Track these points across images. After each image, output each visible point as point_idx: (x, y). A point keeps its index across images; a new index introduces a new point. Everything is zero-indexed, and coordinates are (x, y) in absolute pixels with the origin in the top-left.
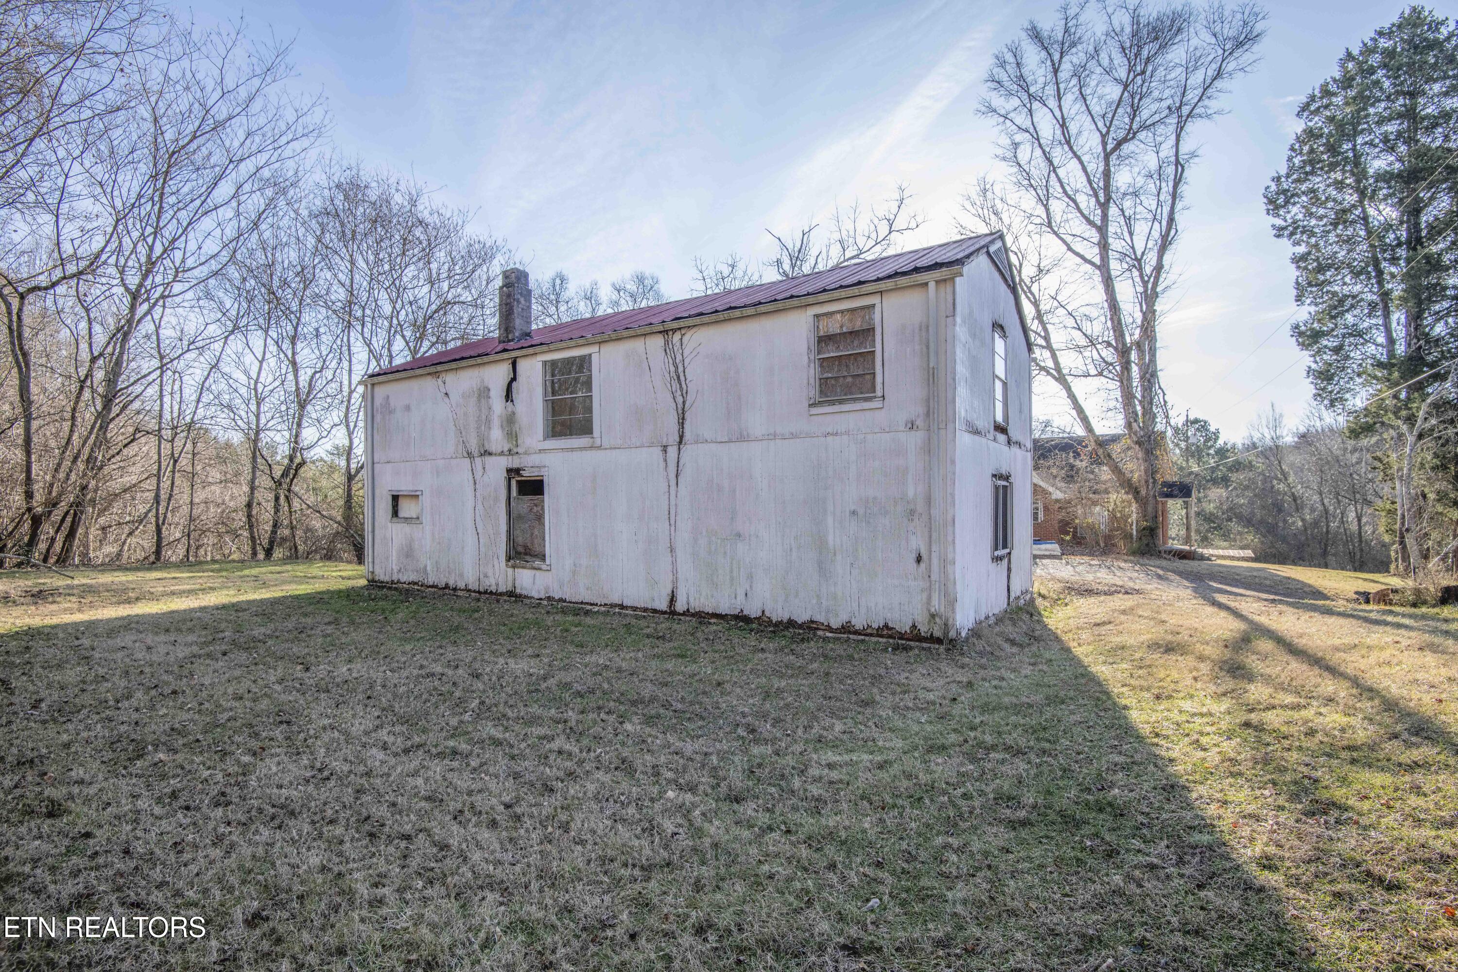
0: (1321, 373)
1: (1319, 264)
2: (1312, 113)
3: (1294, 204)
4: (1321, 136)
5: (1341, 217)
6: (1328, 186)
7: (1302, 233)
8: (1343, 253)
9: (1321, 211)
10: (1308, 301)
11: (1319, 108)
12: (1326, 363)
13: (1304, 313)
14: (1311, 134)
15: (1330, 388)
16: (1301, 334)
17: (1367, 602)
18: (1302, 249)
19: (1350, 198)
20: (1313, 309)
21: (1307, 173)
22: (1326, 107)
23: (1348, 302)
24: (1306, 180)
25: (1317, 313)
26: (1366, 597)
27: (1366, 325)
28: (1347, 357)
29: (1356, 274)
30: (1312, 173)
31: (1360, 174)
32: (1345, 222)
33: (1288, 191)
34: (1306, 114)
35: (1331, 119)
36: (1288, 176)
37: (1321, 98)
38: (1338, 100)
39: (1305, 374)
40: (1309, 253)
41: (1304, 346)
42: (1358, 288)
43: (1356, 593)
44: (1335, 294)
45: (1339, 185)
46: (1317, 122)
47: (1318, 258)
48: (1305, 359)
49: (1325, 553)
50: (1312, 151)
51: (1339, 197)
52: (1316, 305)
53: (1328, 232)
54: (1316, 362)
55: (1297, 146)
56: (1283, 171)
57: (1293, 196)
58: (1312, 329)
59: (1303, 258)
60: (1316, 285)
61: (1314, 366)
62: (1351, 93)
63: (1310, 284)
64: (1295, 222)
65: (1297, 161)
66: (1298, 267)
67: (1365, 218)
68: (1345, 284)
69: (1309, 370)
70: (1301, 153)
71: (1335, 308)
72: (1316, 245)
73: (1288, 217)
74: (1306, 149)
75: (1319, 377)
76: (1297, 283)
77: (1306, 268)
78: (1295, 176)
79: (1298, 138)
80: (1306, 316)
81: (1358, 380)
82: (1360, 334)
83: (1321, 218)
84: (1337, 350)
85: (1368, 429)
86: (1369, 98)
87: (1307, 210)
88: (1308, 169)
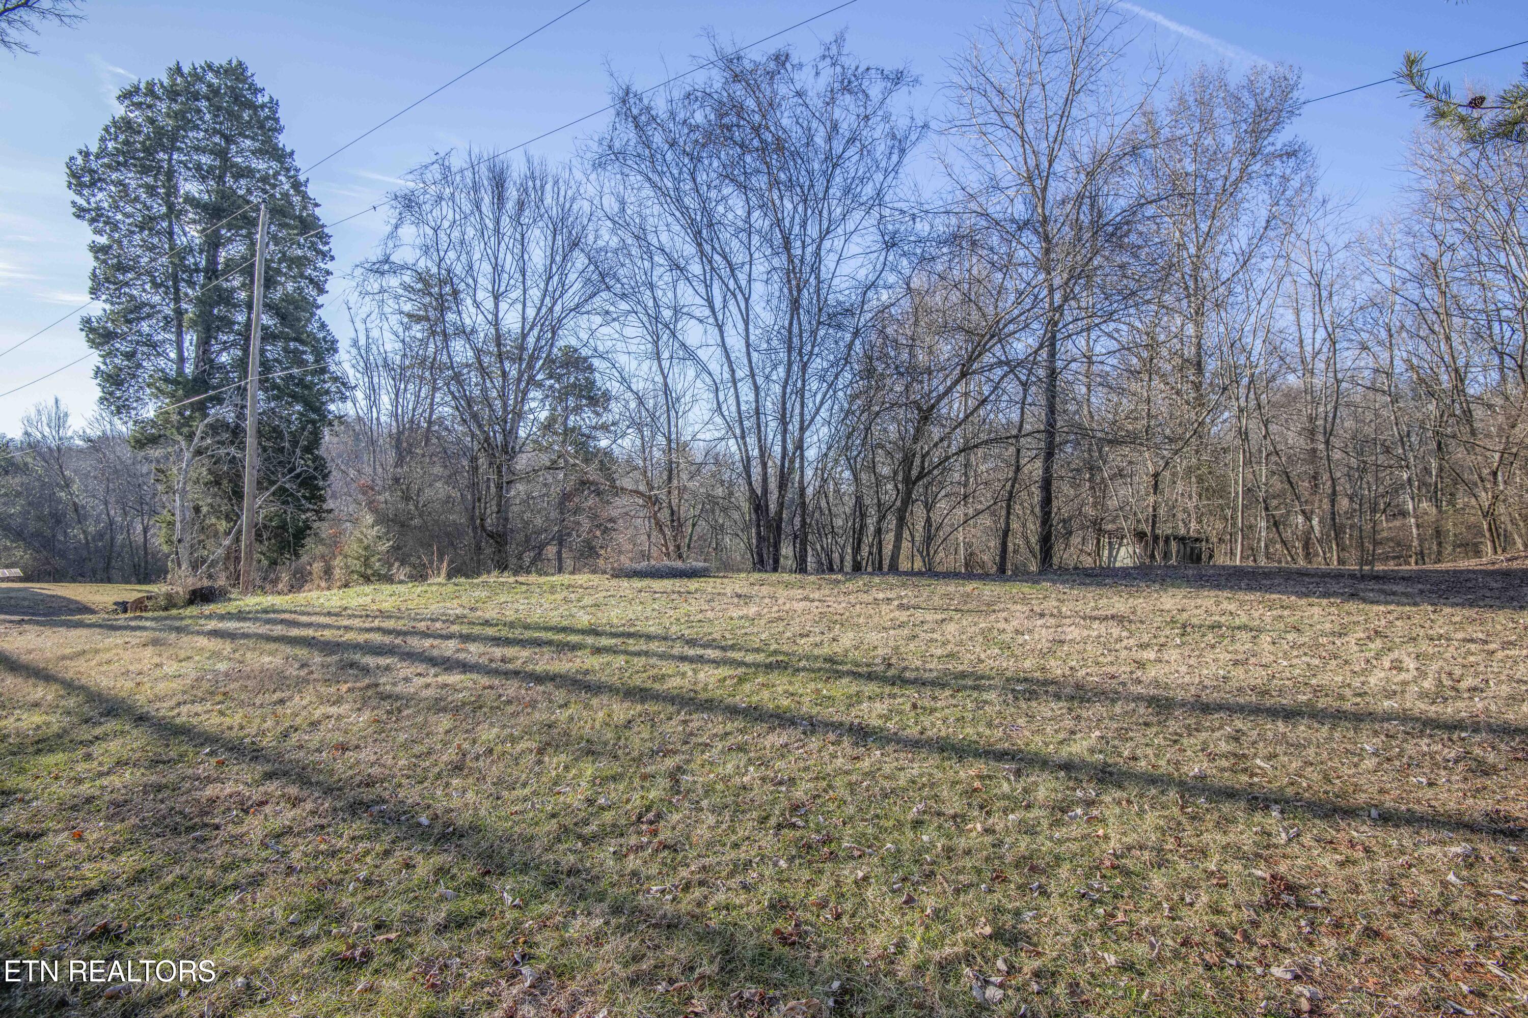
0: (109, 376)
1: (119, 263)
2: (134, 104)
3: (101, 189)
4: (139, 133)
5: (147, 223)
6: (140, 186)
7: (106, 223)
8: (146, 260)
9: (129, 209)
10: (104, 297)
11: (141, 103)
12: (116, 367)
13: (98, 308)
14: (126, 125)
15: (118, 393)
16: (92, 330)
17: (125, 611)
18: (103, 240)
19: (159, 208)
20: (108, 307)
21: (119, 163)
22: (149, 107)
23: (147, 310)
24: (117, 170)
25: (112, 311)
26: (124, 607)
27: (160, 337)
28: (139, 366)
29: (156, 285)
30: (125, 164)
31: (172, 190)
32: (150, 229)
33: (95, 172)
34: (127, 102)
35: (152, 121)
36: (98, 157)
37: (146, 95)
38: (163, 106)
39: (92, 374)
40: (110, 247)
41: (93, 344)
42: (156, 299)
43: (116, 604)
44: (132, 297)
45: (151, 190)
46: (136, 116)
47: (119, 256)
48: (94, 358)
49: (107, 568)
50: (126, 143)
51: (149, 202)
52: (112, 304)
53: (133, 232)
54: (105, 364)
55: (113, 130)
56: (94, 148)
57: (100, 180)
58: (105, 328)
59: (105, 249)
60: (115, 283)
61: (103, 367)
62: (175, 107)
63: (107, 280)
64: (99, 209)
65: (111, 145)
66: (97, 258)
67: (171, 234)
68: (144, 290)
69: (98, 371)
70: (116, 139)
71: (131, 312)
72: (119, 242)
73: (93, 200)
74: (122, 137)
75: (107, 381)
76: (94, 274)
77: (105, 262)
78: (106, 160)
79: (114, 122)
80: (100, 313)
81: (148, 391)
82: (154, 345)
83: (127, 215)
84: (130, 356)
85: (154, 440)
86: (190, 121)
87: (115, 202)
88: (121, 159)
